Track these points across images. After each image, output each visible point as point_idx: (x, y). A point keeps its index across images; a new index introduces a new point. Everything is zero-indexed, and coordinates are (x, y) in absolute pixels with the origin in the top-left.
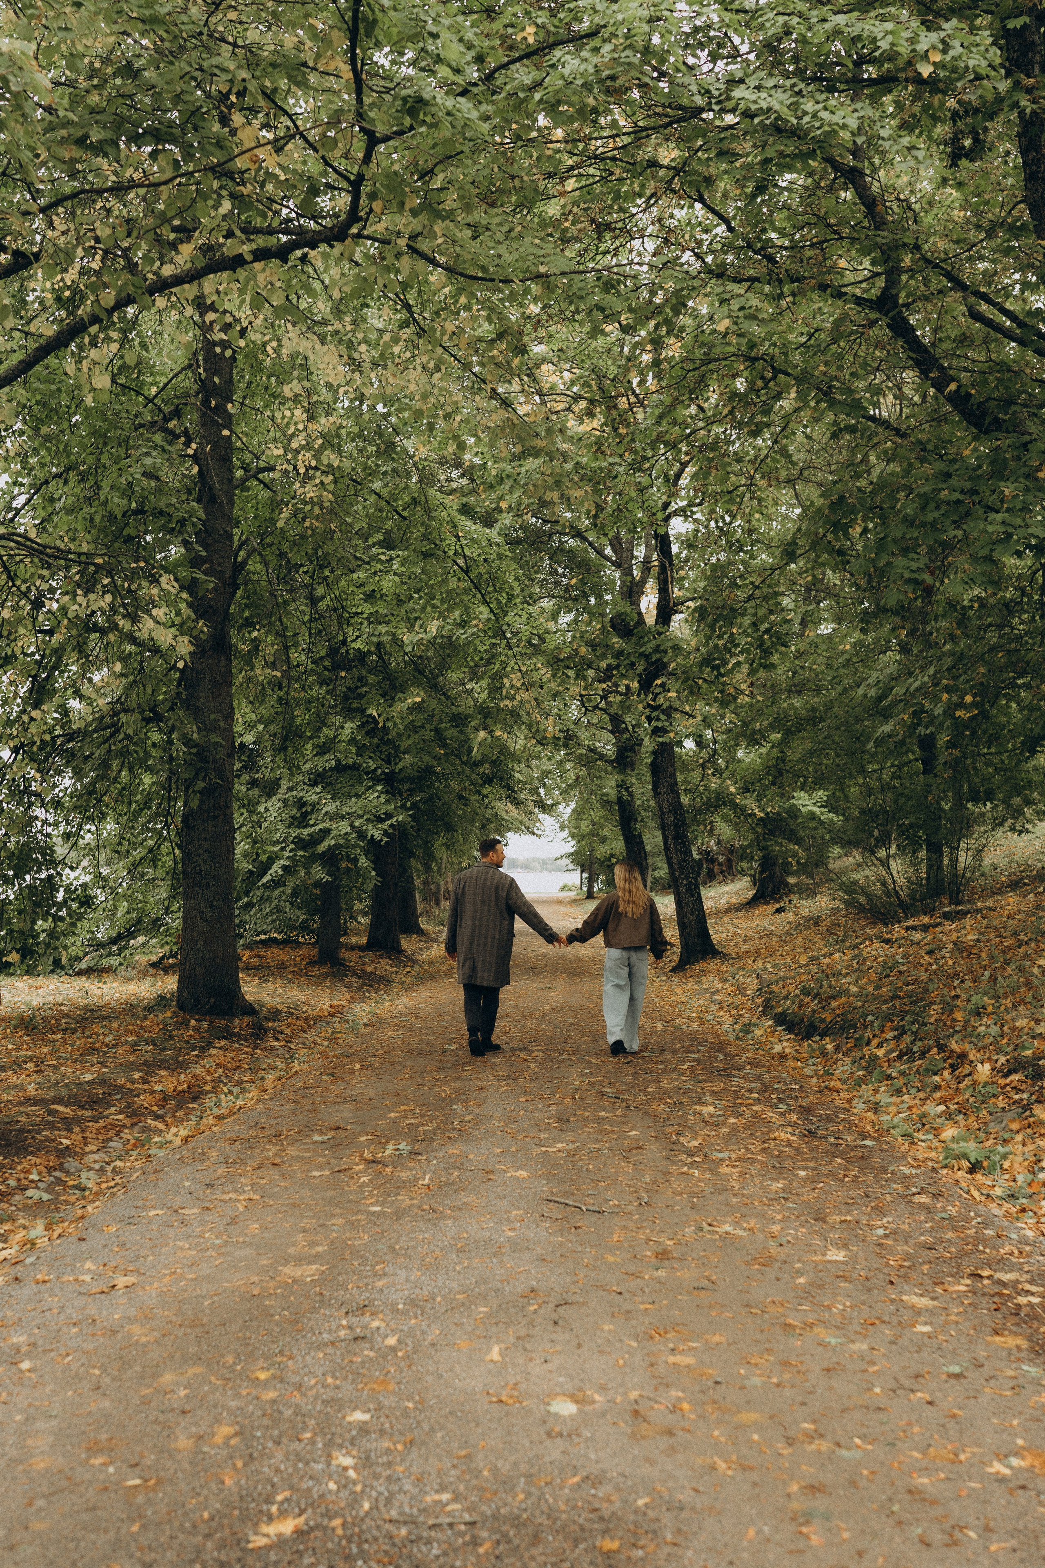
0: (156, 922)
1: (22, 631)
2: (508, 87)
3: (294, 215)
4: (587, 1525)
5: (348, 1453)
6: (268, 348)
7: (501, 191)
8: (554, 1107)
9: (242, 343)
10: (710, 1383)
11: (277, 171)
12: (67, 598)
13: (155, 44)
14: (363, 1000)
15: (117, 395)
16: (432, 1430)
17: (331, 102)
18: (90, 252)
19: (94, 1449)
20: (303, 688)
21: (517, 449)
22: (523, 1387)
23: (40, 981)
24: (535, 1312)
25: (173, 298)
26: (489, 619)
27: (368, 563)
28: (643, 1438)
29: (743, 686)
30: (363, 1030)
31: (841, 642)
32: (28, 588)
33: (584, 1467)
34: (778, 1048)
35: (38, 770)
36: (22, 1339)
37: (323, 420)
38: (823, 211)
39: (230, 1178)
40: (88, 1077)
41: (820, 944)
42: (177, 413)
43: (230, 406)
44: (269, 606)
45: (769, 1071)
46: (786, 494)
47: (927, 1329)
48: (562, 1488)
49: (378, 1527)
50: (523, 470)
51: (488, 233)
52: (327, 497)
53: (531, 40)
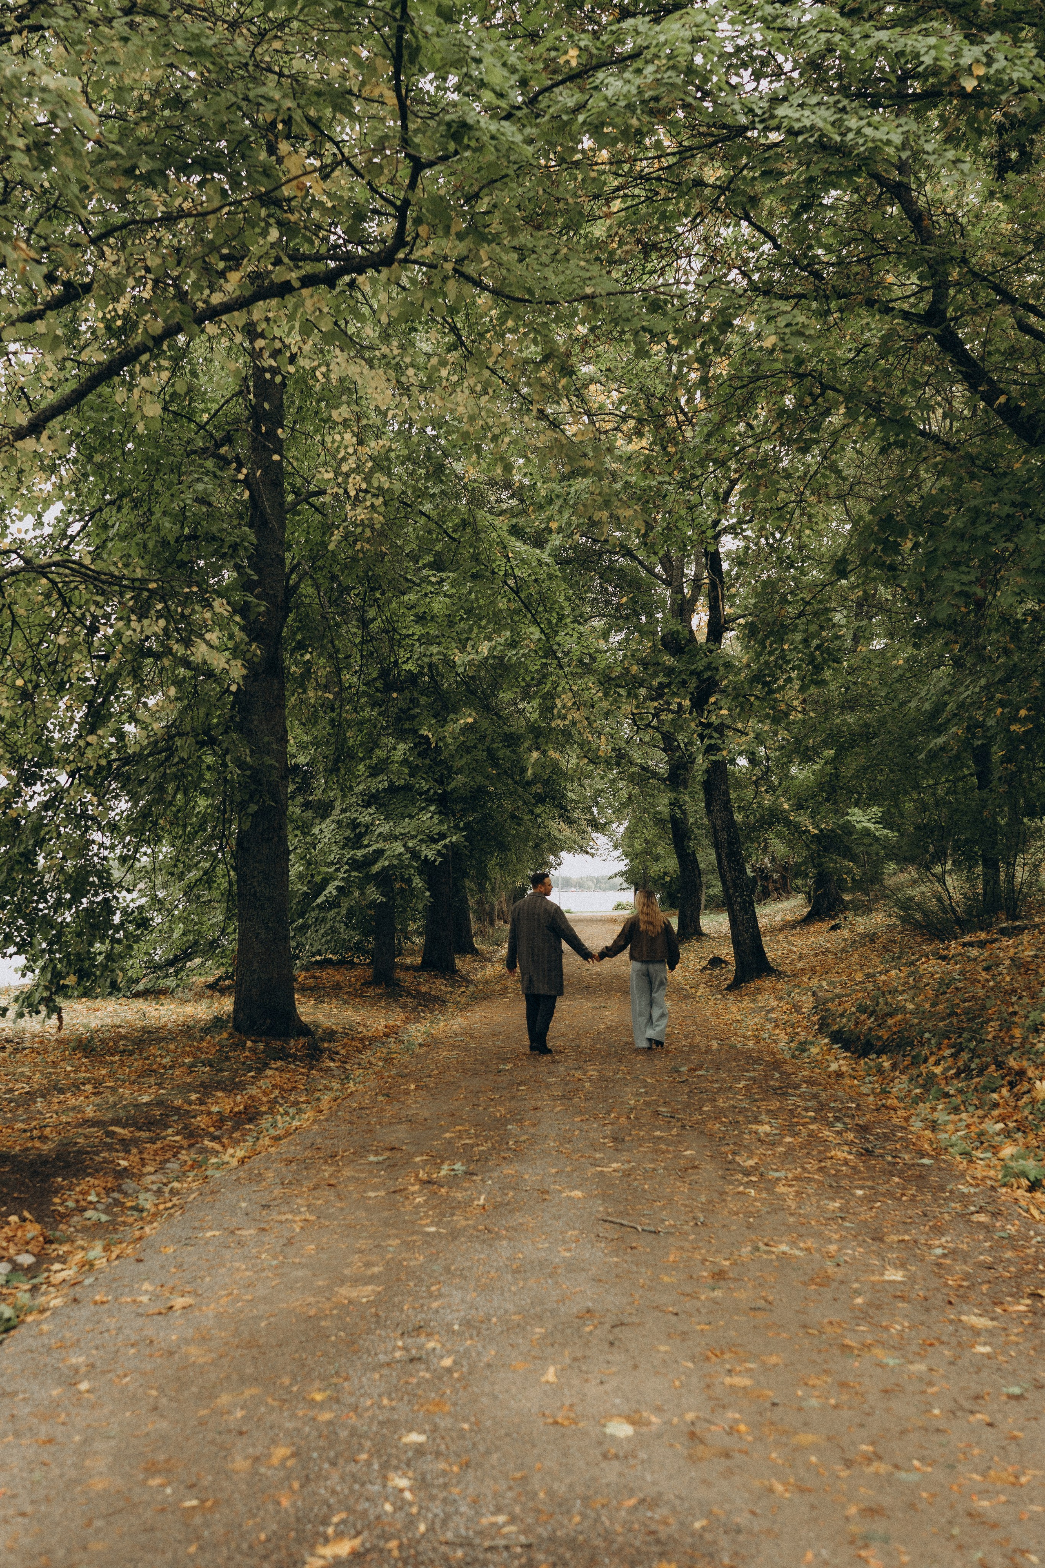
0: (213, 944)
1: (77, 656)
2: (551, 110)
3: (341, 241)
4: (644, 1548)
5: (404, 1475)
6: (318, 374)
7: (547, 214)
8: (610, 1127)
9: (292, 369)
10: (767, 1405)
11: (324, 198)
12: (121, 624)
13: (202, 74)
14: (417, 1020)
15: (169, 422)
16: (488, 1452)
17: (376, 129)
18: (140, 282)
19: (152, 1469)
20: (355, 710)
21: (567, 469)
22: (579, 1409)
23: (99, 1003)
24: (591, 1333)
25: (224, 326)
26: (540, 640)
27: (419, 585)
28: (700, 1459)
29: (796, 703)
30: (417, 1050)
31: (894, 656)
32: (83, 615)
33: (640, 1489)
34: (834, 1067)
35: (94, 794)
36: (81, 1359)
37: (373, 444)
38: (869, 226)
39: (286, 1200)
40: (145, 1099)
41: (876, 960)
42: (228, 439)
43: (280, 431)
44: (321, 629)
45: (825, 1090)
46: (836, 510)
47: (987, 1349)
48: (618, 1509)
49: (434, 1550)
50: (573, 490)
51: (534, 256)
52: (378, 519)
53: (574, 63)
